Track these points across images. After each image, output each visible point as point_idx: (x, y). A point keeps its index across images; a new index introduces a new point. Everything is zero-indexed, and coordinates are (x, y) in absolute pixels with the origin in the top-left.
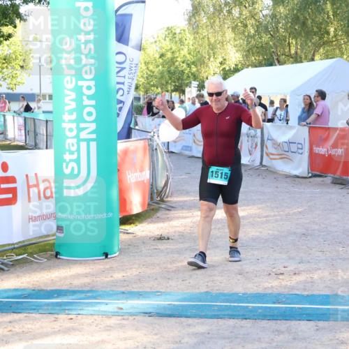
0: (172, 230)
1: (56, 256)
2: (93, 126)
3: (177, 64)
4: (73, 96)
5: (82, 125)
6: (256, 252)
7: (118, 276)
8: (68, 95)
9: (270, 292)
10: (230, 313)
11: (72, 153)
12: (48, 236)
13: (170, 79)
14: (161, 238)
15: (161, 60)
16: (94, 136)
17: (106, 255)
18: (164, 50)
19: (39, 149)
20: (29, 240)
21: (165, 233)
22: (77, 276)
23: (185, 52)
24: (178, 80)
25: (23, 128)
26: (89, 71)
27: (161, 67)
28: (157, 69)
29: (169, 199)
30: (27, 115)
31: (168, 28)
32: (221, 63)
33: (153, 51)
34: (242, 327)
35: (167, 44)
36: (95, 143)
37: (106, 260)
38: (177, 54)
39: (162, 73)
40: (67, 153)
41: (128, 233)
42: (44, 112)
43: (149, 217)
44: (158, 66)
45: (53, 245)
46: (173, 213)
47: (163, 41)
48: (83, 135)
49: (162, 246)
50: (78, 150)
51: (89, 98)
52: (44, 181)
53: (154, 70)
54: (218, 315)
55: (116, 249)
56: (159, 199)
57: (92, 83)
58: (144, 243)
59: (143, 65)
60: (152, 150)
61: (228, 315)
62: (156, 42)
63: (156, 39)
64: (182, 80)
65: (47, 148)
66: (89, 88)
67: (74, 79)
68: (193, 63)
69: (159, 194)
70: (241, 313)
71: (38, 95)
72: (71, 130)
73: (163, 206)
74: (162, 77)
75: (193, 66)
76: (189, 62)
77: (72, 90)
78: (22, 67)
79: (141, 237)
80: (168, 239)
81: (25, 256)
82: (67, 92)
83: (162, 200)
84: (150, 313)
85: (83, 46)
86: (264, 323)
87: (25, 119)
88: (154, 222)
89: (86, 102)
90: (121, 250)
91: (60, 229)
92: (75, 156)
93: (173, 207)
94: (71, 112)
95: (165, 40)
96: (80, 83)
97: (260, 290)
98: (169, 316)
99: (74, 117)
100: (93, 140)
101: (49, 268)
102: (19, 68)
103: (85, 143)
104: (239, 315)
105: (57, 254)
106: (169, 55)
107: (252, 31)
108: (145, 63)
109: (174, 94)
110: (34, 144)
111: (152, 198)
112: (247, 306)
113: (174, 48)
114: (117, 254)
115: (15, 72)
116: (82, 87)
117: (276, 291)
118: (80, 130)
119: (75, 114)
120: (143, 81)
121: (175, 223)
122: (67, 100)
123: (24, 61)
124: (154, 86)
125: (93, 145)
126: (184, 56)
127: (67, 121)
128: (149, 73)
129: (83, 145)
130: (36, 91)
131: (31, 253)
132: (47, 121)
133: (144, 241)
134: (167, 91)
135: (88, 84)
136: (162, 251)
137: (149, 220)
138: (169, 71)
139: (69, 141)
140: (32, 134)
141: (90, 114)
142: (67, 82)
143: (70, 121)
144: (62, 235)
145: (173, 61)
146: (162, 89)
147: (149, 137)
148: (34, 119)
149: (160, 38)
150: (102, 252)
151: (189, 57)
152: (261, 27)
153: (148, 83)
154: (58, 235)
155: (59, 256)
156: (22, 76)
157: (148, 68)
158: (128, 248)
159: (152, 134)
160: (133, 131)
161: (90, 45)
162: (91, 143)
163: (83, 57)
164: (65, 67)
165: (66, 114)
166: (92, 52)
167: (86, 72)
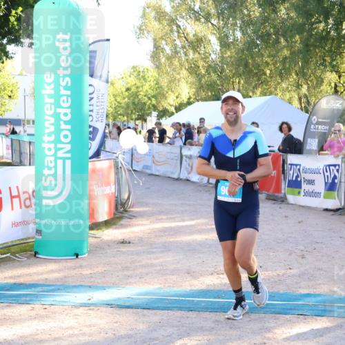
0: (132, 235)
1: (35, 256)
2: (68, 147)
3: (140, 97)
4: (52, 120)
5: (59, 146)
6: (201, 256)
7: (86, 272)
8: (48, 120)
9: (212, 288)
10: (179, 306)
11: (50, 169)
12: (29, 238)
13: (135, 109)
14: (123, 242)
15: (127, 94)
16: (69, 155)
17: (77, 255)
18: (129, 85)
19: (24, 165)
20: (12, 242)
21: (126, 237)
22: (52, 271)
23: (146, 87)
24: (141, 110)
25: (10, 148)
26: (66, 100)
27: (126, 99)
28: (124, 101)
29: (131, 209)
30: (14, 137)
31: (134, 67)
32: (177, 98)
33: (120, 86)
34: (188, 317)
35: (132, 81)
36: (70, 161)
37: (77, 260)
38: (141, 89)
39: (127, 105)
40: (46, 169)
41: (96, 237)
42: (28, 135)
43: (114, 224)
44: (124, 98)
45: (33, 246)
46: (134, 221)
47: (128, 77)
48: (60, 154)
49: (124, 248)
50: (55, 167)
51: (66, 123)
52: (24, 193)
53: (121, 101)
54: (168, 307)
55: (85, 251)
56: (122, 209)
57: (68, 111)
58: (109, 246)
59: (112, 96)
60: (117, 168)
61: (177, 307)
62: (123, 78)
63: (123, 75)
64: (144, 110)
65: (30, 165)
66: (65, 114)
67: (53, 107)
68: (154, 96)
69: (123, 205)
70: (188, 306)
72: (50, 149)
73: (126, 215)
74: (128, 107)
75: (153, 99)
76: (149, 96)
77: (52, 116)
78: (10, 97)
79: (107, 241)
80: (129, 243)
81: (8, 255)
82: (47, 117)
83: (126, 211)
84: (112, 305)
85: (61, 79)
86: (206, 315)
87: (12, 140)
88: (116, 228)
89: (63, 126)
90: (89, 252)
91: (39, 232)
92: (52, 172)
93: (134, 216)
94: (50, 135)
95: (130, 76)
96: (58, 110)
97: (204, 287)
98: (128, 307)
99: (52, 138)
100: (68, 158)
101: (29, 265)
102: (8, 97)
103: (61, 161)
104: (186, 308)
105: (36, 253)
106: (133, 89)
107: (203, 72)
108: (114, 95)
109: (137, 122)
110: (19, 161)
111: (116, 208)
112: (193, 301)
113: (139, 84)
114: (86, 255)
115: (4, 101)
116: (60, 113)
117: (217, 289)
118: (57, 149)
119: (53, 136)
120: (112, 110)
121: (135, 229)
122: (47, 124)
123: (11, 91)
124: (121, 115)
125: (68, 163)
126: (147, 91)
127: (46, 141)
128: (117, 104)
129: (60, 163)
130: (21, 117)
131: (14, 253)
132: (30, 143)
133: (110, 244)
134: (132, 119)
135: (65, 112)
136: (124, 253)
137: (115, 226)
138: (134, 103)
139: (48, 159)
140: (18, 153)
141: (66, 136)
142: (47, 109)
143: (49, 142)
144: (40, 237)
145: (136, 95)
146: (127, 117)
147: (114, 158)
148: (19, 141)
149: (126, 75)
150: (74, 253)
151: (150, 92)
152: (210, 68)
153: (116, 112)
154: (37, 237)
155: (37, 255)
156: (10, 105)
157: (116, 100)
158: (95, 250)
159: (117, 155)
160: (102, 152)
161: (68, 79)
162: (67, 161)
163: (61, 88)
164: (46, 96)
165: (46, 135)
166: (69, 84)
167: (63, 101)
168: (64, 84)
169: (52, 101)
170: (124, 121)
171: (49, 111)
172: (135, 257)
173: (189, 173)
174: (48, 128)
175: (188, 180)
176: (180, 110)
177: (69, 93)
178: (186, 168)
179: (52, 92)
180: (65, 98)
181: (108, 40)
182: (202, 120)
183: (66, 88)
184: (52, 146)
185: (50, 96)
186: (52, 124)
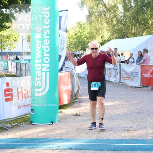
0: (81, 111)
1: (31, 123)
2: (48, 66)
3: (82, 38)
4: (40, 52)
5: (43, 65)
6: (118, 121)
7: (58, 132)
8: (38, 52)
9: (125, 138)
10: (107, 148)
11: (39, 77)
12: (27, 114)
13: (80, 44)
14: (76, 115)
15: (75, 37)
16: (48, 70)
17: (53, 123)
18: (76, 32)
19: (23, 76)
20: (18, 116)
21: (78, 113)
22: (40, 132)
23: (86, 32)
24: (83, 45)
25: (15, 67)
27: (75, 40)
28: (74, 41)
29: (80, 97)
30: (17, 61)
31: (78, 23)
32: (102, 37)
33: (72, 33)
35: (78, 29)
36: (49, 73)
37: (53, 125)
38: (82, 34)
39: (76, 42)
40: (37, 77)
41: (62, 113)
42: (24, 60)
43: (71, 105)
44: (74, 39)
45: (29, 118)
46: (82, 104)
47: (76, 28)
48: (44, 69)
49: (77, 118)
50: (41, 76)
51: (47, 53)
53: (72, 41)
54: (102, 149)
55: (57, 120)
56: (75, 97)
57: (48, 47)
59: (68, 39)
60: (72, 76)
62: (73, 28)
63: (73, 27)
64: (85, 45)
66: (47, 49)
67: (40, 45)
68: (89, 37)
69: (75, 95)
70: (112, 148)
71: (22, 53)
72: (38, 67)
73: (77, 101)
74: (76, 44)
75: (89, 39)
76: (87, 37)
78: (15, 40)
79: (68, 114)
80: (80, 115)
81: (17, 123)
82: (37, 50)
83: (77, 98)
84: (72, 148)
85: (45, 30)
86: (122, 152)
87: (16, 63)
88: (72, 108)
89: (46, 55)
90: (59, 121)
91: (33, 110)
92: (40, 79)
93: (81, 101)
94: (39, 59)
95: (77, 28)
96: (43, 47)
98: (81, 149)
99: (40, 61)
101: (27, 129)
102: (14, 41)
103: (45, 73)
104: (111, 149)
105: (31, 122)
106: (79, 34)
107: (115, 23)
109: (81, 51)
110: (20, 74)
111: (72, 97)
112: (115, 145)
113: (81, 31)
114: (57, 122)
115: (12, 43)
117: (127, 138)
118: (42, 67)
120: (68, 45)
121: (82, 108)
122: (37, 54)
123: (16, 38)
124: (72, 48)
125: (48, 74)
126: (85, 34)
127: (37, 63)
128: (70, 42)
129: (44, 74)
130: (21, 51)
131: (20, 122)
132: (26, 64)
133: (69, 116)
134: (78, 50)
135: (47, 47)
136: (77, 121)
137: (71, 107)
138: (79, 41)
139: (37, 72)
140: (19, 70)
141: (47, 60)
144: (33, 113)
145: (80, 37)
146: (76, 49)
147: (70, 70)
148: (20, 63)
149: (75, 27)
150: (51, 121)
151: (88, 35)
152: (119, 21)
153: (70, 47)
154: (32, 113)
155: (32, 123)
156: (15, 44)
157: (69, 40)
158: (62, 120)
159: (72, 69)
160: (63, 68)
161: (48, 30)
162: (47, 73)
163: (45, 35)
164: (37, 39)
165: (37, 60)
166: (49, 33)
167: (46, 42)
168: (46, 33)
169: (40, 42)
170: (74, 51)
171: (38, 47)
172: (83, 123)
173: (109, 77)
174: (38, 56)
175: (109, 81)
176: (104, 44)
177: (48, 37)
178: (108, 75)
179: (40, 37)
180: (46, 40)
181: (67, 10)
182: (116, 49)
183: (47, 35)
184: (40, 65)
185: (39, 39)
186: (40, 54)
